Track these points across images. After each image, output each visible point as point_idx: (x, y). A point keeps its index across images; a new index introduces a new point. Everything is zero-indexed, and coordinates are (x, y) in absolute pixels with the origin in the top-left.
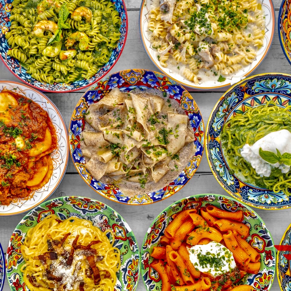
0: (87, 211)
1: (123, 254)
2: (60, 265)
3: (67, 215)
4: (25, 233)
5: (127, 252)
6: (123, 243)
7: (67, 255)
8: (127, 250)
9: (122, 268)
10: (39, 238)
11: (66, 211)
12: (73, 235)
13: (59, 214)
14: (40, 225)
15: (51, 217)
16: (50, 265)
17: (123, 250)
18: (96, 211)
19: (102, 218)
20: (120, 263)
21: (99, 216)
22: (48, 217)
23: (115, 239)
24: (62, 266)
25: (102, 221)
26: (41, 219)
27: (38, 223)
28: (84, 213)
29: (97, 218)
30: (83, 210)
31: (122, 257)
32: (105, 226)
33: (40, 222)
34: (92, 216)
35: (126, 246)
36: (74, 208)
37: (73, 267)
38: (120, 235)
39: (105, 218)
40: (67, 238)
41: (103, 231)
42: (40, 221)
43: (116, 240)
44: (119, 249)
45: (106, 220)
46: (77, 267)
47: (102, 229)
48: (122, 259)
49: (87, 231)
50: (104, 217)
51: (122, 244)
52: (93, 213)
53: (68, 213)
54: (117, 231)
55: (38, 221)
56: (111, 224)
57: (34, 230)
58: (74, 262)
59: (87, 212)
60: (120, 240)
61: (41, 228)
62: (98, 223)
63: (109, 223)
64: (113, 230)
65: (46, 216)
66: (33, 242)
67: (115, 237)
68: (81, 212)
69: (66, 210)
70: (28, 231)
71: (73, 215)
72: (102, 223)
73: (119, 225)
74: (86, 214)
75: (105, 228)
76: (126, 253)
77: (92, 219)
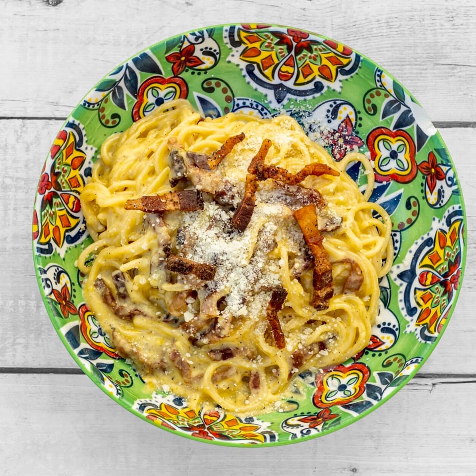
0: (289, 91)
1: (401, 228)
2: (210, 227)
3: (226, 104)
4: (95, 149)
5: (413, 218)
6: (401, 191)
7: (233, 197)
8: (413, 214)
9: (397, 271)
10: (139, 159)
11: (224, 91)
12: (251, 146)
13: (200, 99)
14: (141, 125)
15: (173, 108)
16: (179, 231)
17: (402, 214)
18: (318, 87)
19: (335, 113)
20: (390, 258)
21: (327, 106)
22: (167, 104)
23: (376, 181)
24: (215, 230)
25: (335, 124)
26: (144, 111)
27: (134, 121)
28: (279, 101)
29: (320, 115)
30: (275, 87)
31: (398, 238)
32: (346, 142)
33: (142, 121)
34: (303, 108)
35: (412, 200)
36: (248, 79)
37: (250, 235)
38: (393, 164)
39: (345, 111)
40: (231, 147)
41: (338, 156)
42: (140, 118)
43: (377, 185)
44: (389, 212)
45: (347, 120)
46: (263, 237)
47: (333, 151)
48: (397, 245)
49: (291, 139)
50: (342, 108)
51: (399, 196)
52: (309, 98)
53: (228, 99)
54: (384, 153)
55: (135, 117)
56: (364, 133)
57: (123, 140)
58: (256, 220)
59: (289, 96)
60: (392, 182)
61: (144, 135)
62: (322, 133)
63: (358, 129)
64: (368, 154)
65: (159, 102)
66: (119, 169)
67: (376, 174)
68: (271, 94)
69: (223, 85)
70: (103, 141)
71: (245, 106)
72: (335, 132)
73: (391, 128)
74: (285, 102)
75: (344, 146)
76: (411, 223)
77: (303, 120)
